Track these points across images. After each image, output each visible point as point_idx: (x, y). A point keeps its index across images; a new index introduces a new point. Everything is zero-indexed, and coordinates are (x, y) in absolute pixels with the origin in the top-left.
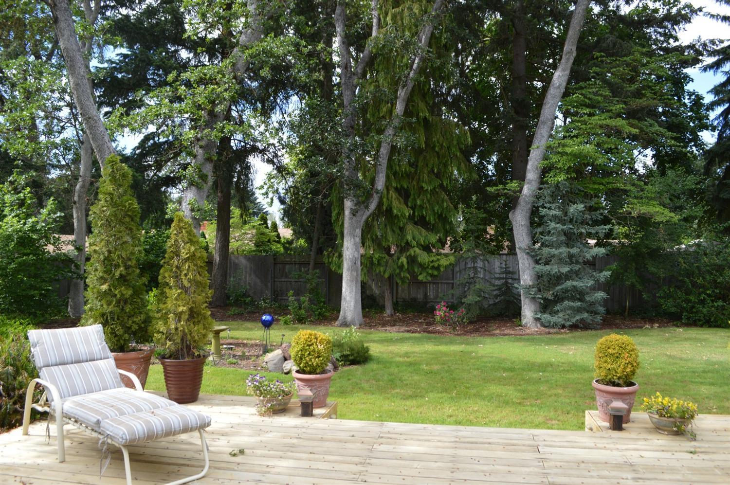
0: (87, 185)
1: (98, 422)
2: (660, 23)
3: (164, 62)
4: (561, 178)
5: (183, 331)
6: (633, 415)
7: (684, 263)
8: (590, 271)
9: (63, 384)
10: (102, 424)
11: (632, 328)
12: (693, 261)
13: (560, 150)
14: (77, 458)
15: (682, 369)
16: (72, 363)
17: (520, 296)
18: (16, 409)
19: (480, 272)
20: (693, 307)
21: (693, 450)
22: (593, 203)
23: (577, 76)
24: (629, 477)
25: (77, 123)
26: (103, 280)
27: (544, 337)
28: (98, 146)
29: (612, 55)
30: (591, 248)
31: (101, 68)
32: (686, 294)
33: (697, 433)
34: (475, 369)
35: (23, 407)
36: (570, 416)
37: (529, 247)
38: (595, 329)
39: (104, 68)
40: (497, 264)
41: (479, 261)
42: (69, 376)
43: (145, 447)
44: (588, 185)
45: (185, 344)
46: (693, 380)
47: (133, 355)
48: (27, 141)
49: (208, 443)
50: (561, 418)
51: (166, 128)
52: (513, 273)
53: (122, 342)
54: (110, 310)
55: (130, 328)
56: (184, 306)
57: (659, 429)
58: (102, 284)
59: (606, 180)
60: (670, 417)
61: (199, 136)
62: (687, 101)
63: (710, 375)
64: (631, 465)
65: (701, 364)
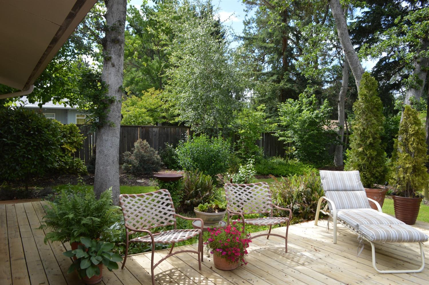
0: (346, 91)
1: (357, 226)
3: (392, 12)
5: (408, 180)
9: (337, 201)
10: (360, 227)
14: (343, 243)
16: (342, 191)
18: (311, 211)
25: (340, 56)
26: (359, 145)
28: (354, 68)
31: (353, 23)
35: (315, 210)
39: (355, 22)
42: (340, 197)
43: (382, 245)
45: (409, 188)
47: (375, 190)
48: (314, 69)
49: (424, 252)
51: (393, 53)
53: (369, 182)
54: (363, 163)
55: (374, 174)
56: (409, 164)
58: (359, 148)
61: (417, 55)
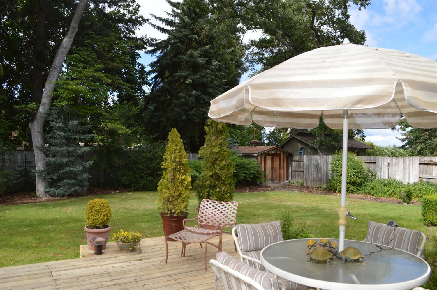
2: (126, 22)
4: (64, 103)
6: (108, 244)
7: (133, 157)
8: (81, 161)
11: (104, 194)
12: (137, 155)
13: (65, 86)
15: (132, 215)
17: (35, 177)
19: (7, 162)
20: (137, 181)
21: (140, 258)
22: (83, 121)
23: (77, 43)
24: (108, 280)
27: (51, 203)
29: (99, 35)
30: (81, 147)
32: (134, 174)
33: (142, 249)
34: (4, 228)
36: (70, 250)
37: (42, 146)
38: (83, 196)
40: (19, 157)
41: (6, 155)
44: (81, 110)
46: (138, 220)
50: (64, 252)
52: (31, 163)
57: (122, 250)
59: (91, 107)
60: (128, 242)
62: (137, 68)
63: (146, 217)
64: (108, 273)
65: (142, 211)
